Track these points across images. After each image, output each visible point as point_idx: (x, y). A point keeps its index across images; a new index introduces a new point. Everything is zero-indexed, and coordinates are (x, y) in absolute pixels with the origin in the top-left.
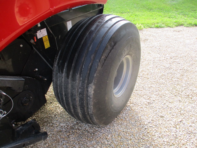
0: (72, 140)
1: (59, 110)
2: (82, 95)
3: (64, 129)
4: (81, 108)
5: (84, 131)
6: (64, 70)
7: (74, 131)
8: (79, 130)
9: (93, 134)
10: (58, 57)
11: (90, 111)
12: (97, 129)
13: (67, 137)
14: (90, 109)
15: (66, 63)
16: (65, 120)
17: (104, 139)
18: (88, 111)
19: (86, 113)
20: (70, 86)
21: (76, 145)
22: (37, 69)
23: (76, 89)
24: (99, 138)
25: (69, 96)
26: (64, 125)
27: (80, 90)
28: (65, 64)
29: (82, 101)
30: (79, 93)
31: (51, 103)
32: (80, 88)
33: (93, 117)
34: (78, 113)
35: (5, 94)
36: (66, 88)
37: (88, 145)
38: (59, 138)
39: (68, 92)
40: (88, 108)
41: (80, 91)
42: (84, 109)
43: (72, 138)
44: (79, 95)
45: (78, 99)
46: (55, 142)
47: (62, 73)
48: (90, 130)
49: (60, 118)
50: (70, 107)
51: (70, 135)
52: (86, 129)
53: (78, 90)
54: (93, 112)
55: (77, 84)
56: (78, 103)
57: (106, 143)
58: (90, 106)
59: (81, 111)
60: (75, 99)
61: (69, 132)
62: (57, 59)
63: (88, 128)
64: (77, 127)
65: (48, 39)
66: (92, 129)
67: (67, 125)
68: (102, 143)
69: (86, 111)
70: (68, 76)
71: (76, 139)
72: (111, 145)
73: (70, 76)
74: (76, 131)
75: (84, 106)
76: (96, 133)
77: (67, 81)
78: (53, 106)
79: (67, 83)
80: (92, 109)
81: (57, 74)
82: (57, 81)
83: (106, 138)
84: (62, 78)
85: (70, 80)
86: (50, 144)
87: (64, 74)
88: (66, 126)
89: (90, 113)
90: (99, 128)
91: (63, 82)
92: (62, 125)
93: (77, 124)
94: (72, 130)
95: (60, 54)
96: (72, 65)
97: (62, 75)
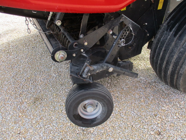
0: (148, 91)
1: (140, 67)
2: (182, 55)
3: (143, 81)
4: (174, 66)
5: (159, 90)
6: (174, 29)
7: (151, 86)
8: (155, 87)
9: (167, 95)
10: (170, 18)
11: (181, 71)
12: (172, 93)
13: (145, 88)
14: (183, 68)
15: (178, 24)
16: (145, 76)
17: (177, 102)
18: (180, 70)
19: (176, 72)
20: (173, 43)
21: (151, 96)
22: (146, 24)
23: (179, 48)
24: (172, 100)
25: (169, 52)
26: (144, 79)
27: (182, 49)
28: (176, 24)
29: (179, 59)
30: (180, 52)
31: (134, 60)
32: (183, 48)
33: (181, 77)
34: (169, 69)
35: (132, 29)
36: (169, 44)
37: (161, 100)
38: (138, 86)
39: (169, 49)
40: (181, 67)
41: (182, 51)
42: (177, 67)
43: (148, 90)
44: (179, 53)
45: (175, 57)
46: (135, 87)
47: (170, 31)
48: (165, 91)
49: (141, 73)
50: (164, 62)
51: (147, 87)
52: (162, 89)
53: (180, 49)
54: (183, 73)
55: (182, 43)
56: (174, 60)
57: (178, 106)
58: (184, 66)
59: (172, 68)
60: (173, 56)
61: (147, 85)
62: (169, 20)
63: (163, 89)
64: (154, 85)
65: (163, 2)
66: (167, 91)
67: (146, 79)
68: (174, 104)
69: (177, 69)
70: (175, 35)
71: (151, 92)
72: (183, 109)
73: (178, 36)
74: (152, 86)
75: (179, 64)
76: (170, 95)
77: (173, 39)
78: (136, 63)
79: (171, 40)
80: (185, 69)
81: (164, 31)
82: (161, 38)
83: (179, 103)
84: (169, 35)
85: (175, 39)
86: (130, 87)
87: (171, 33)
88: (145, 81)
89: (180, 72)
90: (174, 93)
91: (168, 39)
92: (142, 78)
93: (155, 82)
94: (150, 85)
95: (173, 16)
96: (184, 26)
97: (169, 33)
